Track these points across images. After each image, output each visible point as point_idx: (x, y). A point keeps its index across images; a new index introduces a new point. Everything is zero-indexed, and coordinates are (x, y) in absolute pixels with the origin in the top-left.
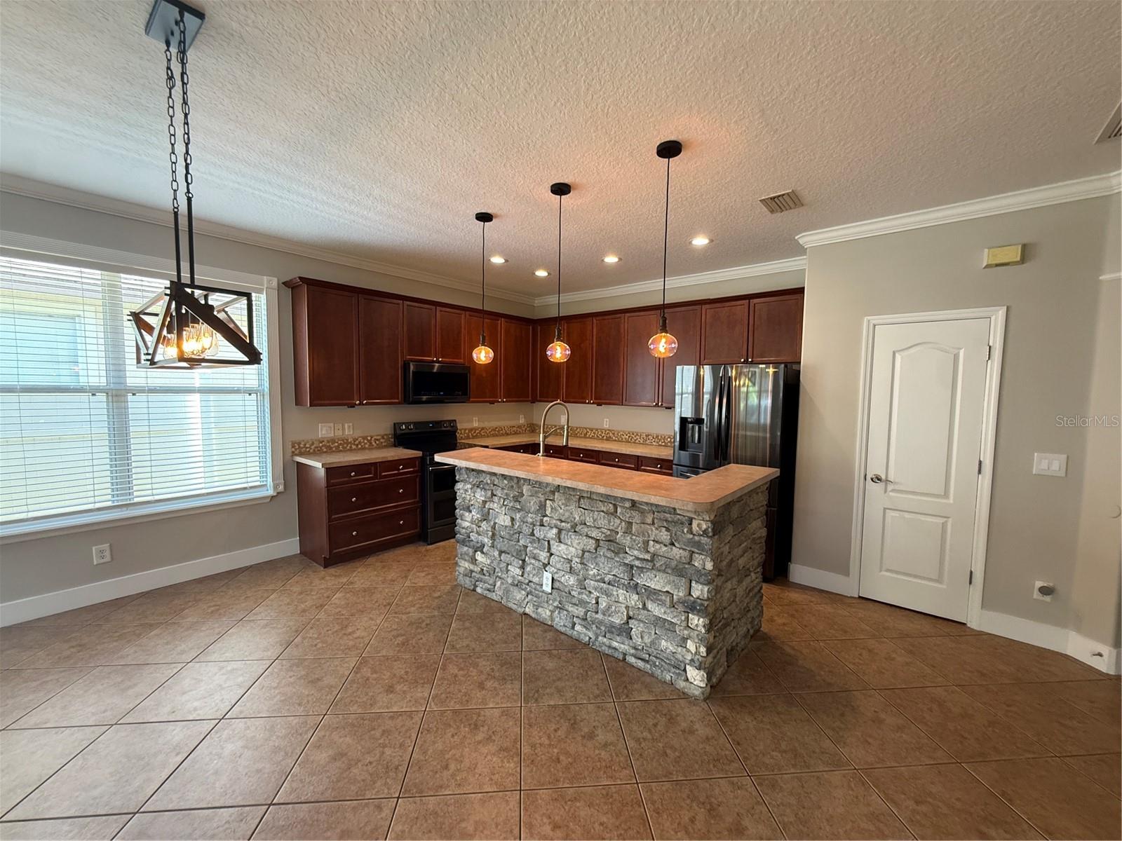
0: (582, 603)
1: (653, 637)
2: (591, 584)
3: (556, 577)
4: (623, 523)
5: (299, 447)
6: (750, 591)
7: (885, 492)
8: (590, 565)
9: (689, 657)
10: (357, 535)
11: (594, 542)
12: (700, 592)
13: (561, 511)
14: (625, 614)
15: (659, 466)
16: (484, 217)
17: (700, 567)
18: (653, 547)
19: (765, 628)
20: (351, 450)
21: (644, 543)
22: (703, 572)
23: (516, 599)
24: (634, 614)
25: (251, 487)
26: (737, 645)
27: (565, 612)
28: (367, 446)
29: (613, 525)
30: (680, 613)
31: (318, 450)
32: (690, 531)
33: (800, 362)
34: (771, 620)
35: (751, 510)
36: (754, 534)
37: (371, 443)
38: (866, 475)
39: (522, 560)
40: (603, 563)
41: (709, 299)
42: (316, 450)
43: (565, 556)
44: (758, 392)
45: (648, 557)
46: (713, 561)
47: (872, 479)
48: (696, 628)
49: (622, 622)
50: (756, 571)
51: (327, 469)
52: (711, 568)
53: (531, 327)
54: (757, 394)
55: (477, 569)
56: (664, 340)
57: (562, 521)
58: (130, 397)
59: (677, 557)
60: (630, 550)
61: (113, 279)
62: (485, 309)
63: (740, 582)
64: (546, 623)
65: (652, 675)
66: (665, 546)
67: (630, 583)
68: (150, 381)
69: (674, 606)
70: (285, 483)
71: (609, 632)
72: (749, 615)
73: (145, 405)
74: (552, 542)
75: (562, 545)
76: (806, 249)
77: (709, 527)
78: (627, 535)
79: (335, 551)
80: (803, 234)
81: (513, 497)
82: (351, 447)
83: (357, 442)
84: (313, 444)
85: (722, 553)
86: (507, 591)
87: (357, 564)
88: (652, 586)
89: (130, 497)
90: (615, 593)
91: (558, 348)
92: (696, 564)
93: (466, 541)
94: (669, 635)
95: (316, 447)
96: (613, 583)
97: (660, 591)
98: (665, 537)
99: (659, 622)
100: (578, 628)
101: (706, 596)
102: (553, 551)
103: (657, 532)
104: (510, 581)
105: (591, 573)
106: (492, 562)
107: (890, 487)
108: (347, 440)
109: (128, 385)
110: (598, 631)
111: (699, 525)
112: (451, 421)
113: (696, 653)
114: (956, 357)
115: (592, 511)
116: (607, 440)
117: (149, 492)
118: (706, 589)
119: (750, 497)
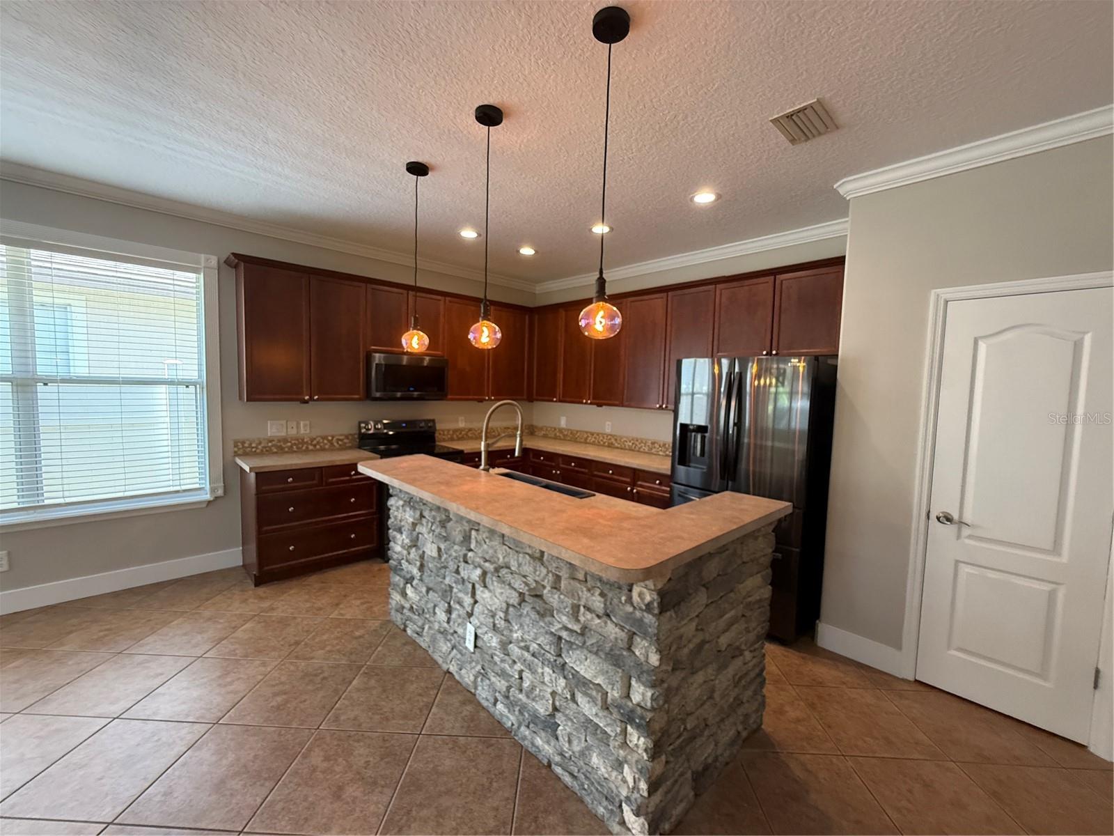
0: (503, 674)
1: (583, 745)
2: (514, 650)
3: (479, 632)
4: (550, 575)
5: (243, 447)
6: (741, 678)
7: (959, 537)
8: (514, 624)
9: (624, 792)
10: (294, 550)
11: (517, 595)
12: (641, 697)
13: (485, 546)
14: (551, 702)
15: (658, 482)
16: (418, 169)
17: (642, 659)
18: (584, 616)
19: (768, 724)
20: (307, 450)
21: (572, 608)
22: (645, 668)
23: (441, 651)
24: (561, 705)
25: (185, 491)
26: (716, 760)
27: (488, 681)
28: (327, 447)
29: (539, 576)
30: (615, 721)
31: (267, 451)
32: (629, 599)
33: (837, 355)
34: (780, 712)
35: (744, 563)
36: (749, 597)
37: (332, 444)
38: (929, 512)
39: (447, 602)
40: (528, 626)
41: (724, 277)
42: (264, 450)
43: (489, 607)
44: (789, 393)
45: (577, 628)
46: (660, 652)
47: (938, 518)
48: (635, 749)
49: (547, 713)
50: (752, 649)
51: (257, 473)
52: (657, 664)
53: (527, 317)
54: (788, 395)
55: (407, 605)
56: (601, 313)
57: (486, 561)
58: (40, 387)
59: (612, 637)
60: (557, 614)
61: (18, 254)
62: (418, 285)
63: (723, 667)
64: (469, 689)
65: (581, 801)
66: (599, 617)
67: (555, 661)
68: (92, 370)
69: (608, 708)
70: (225, 486)
71: (533, 723)
72: (741, 711)
73: (55, 396)
74: (477, 586)
75: (486, 591)
76: (849, 200)
77: (654, 600)
78: (555, 591)
79: (266, 568)
80: (843, 180)
81: (440, 522)
82: (307, 448)
83: (315, 442)
84: (260, 443)
85: (681, 637)
86: (434, 640)
87: (294, 582)
88: (582, 672)
89: (40, 498)
90: (540, 670)
91: (485, 329)
92: (637, 653)
93: (397, 570)
94: (602, 749)
95: (263, 447)
96: (538, 655)
97: (590, 681)
98: (598, 604)
99: (589, 725)
100: (500, 706)
101: (649, 704)
102: (478, 597)
103: (589, 595)
104: (436, 626)
105: (515, 635)
106: (420, 600)
107: (966, 531)
108: (303, 440)
109: (38, 374)
110: (521, 718)
111: (641, 595)
112: (430, 421)
113: (634, 788)
114: (1078, 346)
115: (517, 552)
116: (609, 446)
117: (60, 494)
118: (649, 694)
119: (742, 543)
